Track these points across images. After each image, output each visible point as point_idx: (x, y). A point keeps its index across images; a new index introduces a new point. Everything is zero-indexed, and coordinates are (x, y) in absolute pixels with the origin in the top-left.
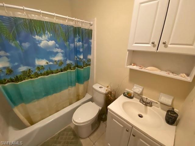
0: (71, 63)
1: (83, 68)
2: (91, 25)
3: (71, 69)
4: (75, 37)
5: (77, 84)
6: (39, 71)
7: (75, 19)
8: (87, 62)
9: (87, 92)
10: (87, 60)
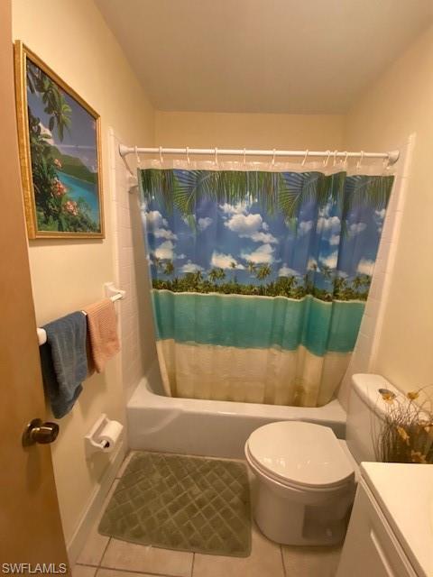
0: (293, 277)
1: (328, 299)
2: (392, 162)
3: (289, 295)
4: (320, 201)
5: (302, 348)
6: (214, 279)
7: (332, 154)
8: (351, 285)
9: (335, 395)
10: (353, 278)
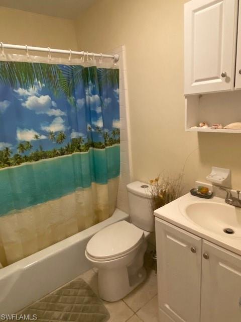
0: (81, 138)
1: (103, 147)
2: (116, 61)
3: (81, 150)
4: (86, 85)
5: (93, 184)
6: (23, 152)
7: (85, 53)
8: (112, 136)
9: (116, 207)
10: (111, 132)
